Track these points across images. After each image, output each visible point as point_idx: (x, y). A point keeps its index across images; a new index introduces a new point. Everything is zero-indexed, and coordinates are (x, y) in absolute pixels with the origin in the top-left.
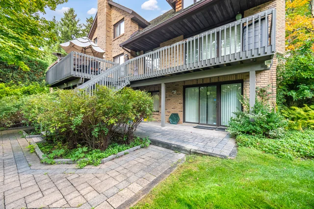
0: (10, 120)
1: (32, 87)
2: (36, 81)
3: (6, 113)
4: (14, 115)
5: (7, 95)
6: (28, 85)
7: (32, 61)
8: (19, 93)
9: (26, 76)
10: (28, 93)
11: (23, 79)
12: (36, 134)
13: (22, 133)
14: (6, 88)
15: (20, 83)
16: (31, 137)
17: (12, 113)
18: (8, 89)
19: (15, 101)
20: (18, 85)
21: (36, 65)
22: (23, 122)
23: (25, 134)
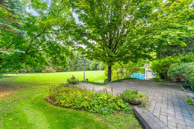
0: (175, 78)
1: (187, 56)
2: (190, 51)
3: (173, 73)
4: (177, 75)
5: (172, 63)
6: (185, 55)
7: (187, 39)
8: (179, 61)
9: (183, 49)
10: (185, 61)
11: (181, 52)
12: (191, 91)
13: (181, 87)
14: (172, 59)
15: (179, 54)
16: (188, 92)
17: (176, 74)
18: (173, 59)
19: (178, 66)
20: (178, 56)
21: (190, 40)
22: (182, 80)
23: (183, 88)
